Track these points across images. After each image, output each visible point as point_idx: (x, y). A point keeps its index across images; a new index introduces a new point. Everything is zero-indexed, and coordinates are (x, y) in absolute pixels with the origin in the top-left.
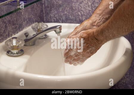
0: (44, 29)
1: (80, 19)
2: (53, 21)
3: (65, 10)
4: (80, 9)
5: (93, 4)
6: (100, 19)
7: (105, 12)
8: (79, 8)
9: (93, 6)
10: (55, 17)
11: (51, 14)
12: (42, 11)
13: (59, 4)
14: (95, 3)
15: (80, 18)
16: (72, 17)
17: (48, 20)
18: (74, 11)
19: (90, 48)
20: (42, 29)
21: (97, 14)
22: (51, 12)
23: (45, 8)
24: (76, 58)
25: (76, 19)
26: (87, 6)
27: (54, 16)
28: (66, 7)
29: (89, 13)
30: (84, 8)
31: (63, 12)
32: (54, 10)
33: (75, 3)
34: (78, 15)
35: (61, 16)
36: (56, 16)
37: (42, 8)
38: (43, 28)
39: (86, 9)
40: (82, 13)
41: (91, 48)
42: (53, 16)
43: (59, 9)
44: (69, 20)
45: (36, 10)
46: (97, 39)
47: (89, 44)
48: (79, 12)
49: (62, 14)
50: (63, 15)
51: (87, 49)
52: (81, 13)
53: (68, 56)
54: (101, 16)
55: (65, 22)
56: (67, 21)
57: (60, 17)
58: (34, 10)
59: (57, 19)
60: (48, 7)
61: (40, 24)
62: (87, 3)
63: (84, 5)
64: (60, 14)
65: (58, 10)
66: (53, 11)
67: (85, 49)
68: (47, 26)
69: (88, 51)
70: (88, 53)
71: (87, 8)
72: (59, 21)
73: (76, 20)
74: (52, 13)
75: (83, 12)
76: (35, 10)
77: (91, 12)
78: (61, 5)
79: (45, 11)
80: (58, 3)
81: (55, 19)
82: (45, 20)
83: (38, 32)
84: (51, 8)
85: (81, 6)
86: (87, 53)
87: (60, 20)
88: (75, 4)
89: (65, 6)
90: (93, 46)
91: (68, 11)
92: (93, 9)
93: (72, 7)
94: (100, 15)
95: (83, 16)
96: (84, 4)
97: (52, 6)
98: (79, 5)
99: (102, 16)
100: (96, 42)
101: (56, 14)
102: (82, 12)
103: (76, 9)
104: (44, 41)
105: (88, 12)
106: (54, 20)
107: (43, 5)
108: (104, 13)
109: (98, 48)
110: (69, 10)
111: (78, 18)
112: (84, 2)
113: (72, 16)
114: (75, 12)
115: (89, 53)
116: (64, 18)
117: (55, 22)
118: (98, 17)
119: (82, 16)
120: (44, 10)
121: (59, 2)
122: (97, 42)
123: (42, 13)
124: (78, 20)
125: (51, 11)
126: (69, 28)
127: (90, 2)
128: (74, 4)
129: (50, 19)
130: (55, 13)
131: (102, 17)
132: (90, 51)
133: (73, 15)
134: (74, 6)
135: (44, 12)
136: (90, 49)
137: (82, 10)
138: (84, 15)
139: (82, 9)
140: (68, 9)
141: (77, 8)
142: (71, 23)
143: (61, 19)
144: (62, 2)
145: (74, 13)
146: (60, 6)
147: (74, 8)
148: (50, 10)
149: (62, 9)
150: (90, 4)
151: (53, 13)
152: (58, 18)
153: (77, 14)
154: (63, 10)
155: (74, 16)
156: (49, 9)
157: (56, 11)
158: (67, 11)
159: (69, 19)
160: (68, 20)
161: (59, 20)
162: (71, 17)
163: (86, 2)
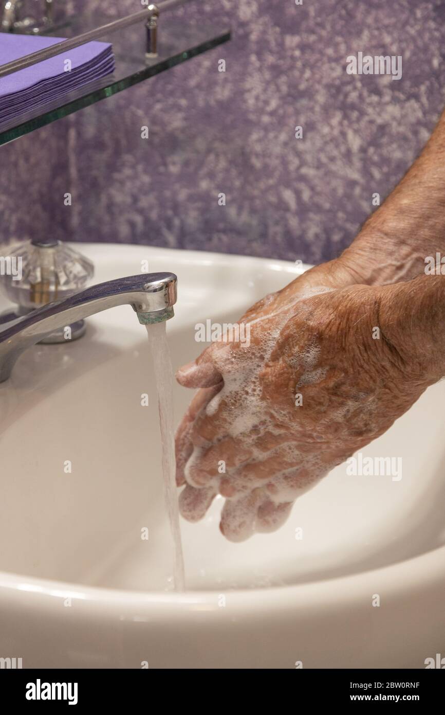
0: (67, 283)
1: (288, 233)
2: (124, 230)
3: (204, 171)
4: (292, 167)
5: (374, 142)
6: (400, 268)
7: (432, 227)
8: (285, 163)
9: (376, 158)
10: (141, 211)
11: (113, 191)
12: (61, 168)
13: (169, 128)
14: (385, 140)
15: (293, 222)
16: (245, 217)
17: (92, 223)
18: (257, 180)
19: (347, 396)
20: (57, 283)
21: (386, 234)
22: (117, 176)
23: (83, 147)
24: (260, 455)
25: (266, 226)
26: (335, 153)
27: (135, 199)
28: (209, 151)
29: (348, 196)
30: (319, 166)
31: (188, 178)
32: (133, 167)
33: (266, 129)
34: (282, 206)
35: (176, 207)
36: (144, 202)
37: (62, 152)
38: (63, 279)
39: (328, 173)
40: (306, 195)
41: (356, 398)
42: (129, 200)
43: (165, 164)
44: (224, 231)
45: (27, 159)
46: (392, 349)
47: (346, 372)
48: (288, 185)
49: (183, 195)
50: (191, 198)
51: (333, 406)
52: (298, 194)
53: (215, 440)
54: (405, 250)
55: (200, 247)
56: (210, 239)
57: (170, 213)
58: (16, 165)
59: (147, 221)
60: (99, 145)
61: (49, 253)
62: (341, 139)
63: (321, 150)
64: (168, 194)
65: (162, 169)
66: (127, 172)
67: (320, 404)
68: (88, 267)
69: (338, 415)
70: (335, 428)
71: (338, 167)
72: (158, 233)
73: (264, 235)
74: (122, 183)
75: (312, 189)
76: (21, 162)
77: (357, 191)
78: (181, 137)
79: (80, 171)
80: (163, 125)
81: (138, 219)
82: (75, 221)
83: (32, 299)
84: (117, 153)
85: (298, 154)
86: (328, 427)
87: (170, 226)
88: (266, 136)
89: (200, 144)
90: (370, 391)
91: (220, 176)
92: (372, 177)
93: (243, 154)
94: (403, 242)
95: (311, 215)
96: (319, 143)
97: (124, 142)
98: (286, 144)
99: (416, 249)
100: (388, 365)
101: (146, 193)
102: (302, 186)
103: (267, 171)
104: (66, 358)
105: (340, 191)
106: (132, 225)
107: (72, 133)
108: (425, 233)
109: (398, 402)
110: (227, 171)
111: (277, 223)
112: (319, 126)
113: (240, 209)
114: (262, 185)
115: (344, 433)
116: (192, 218)
117: (135, 239)
118: (391, 254)
119: (303, 210)
120: (73, 159)
121: (166, 118)
122: (393, 365)
123: (59, 181)
124: (279, 239)
125: (119, 171)
126: (221, 280)
127: (356, 131)
128: (260, 140)
129: (107, 218)
130: (138, 183)
131: (415, 255)
132: (348, 420)
133: (246, 204)
134: (258, 148)
135: (73, 172)
136: (351, 405)
137: (303, 179)
138: (318, 208)
139: (304, 171)
140: (223, 164)
141: (274, 162)
142: (231, 250)
143: (177, 222)
144: (185, 119)
145: (256, 192)
146: (172, 143)
147: (257, 163)
148: (113, 167)
149: (186, 164)
150: (355, 142)
151: (129, 184)
152: (154, 215)
153: (273, 199)
154: (191, 169)
155: (253, 211)
156: (102, 157)
157: (145, 171)
158: (211, 175)
159: (221, 226)
160: (219, 231)
161: (165, 231)
162: (239, 214)
163: (336, 132)
